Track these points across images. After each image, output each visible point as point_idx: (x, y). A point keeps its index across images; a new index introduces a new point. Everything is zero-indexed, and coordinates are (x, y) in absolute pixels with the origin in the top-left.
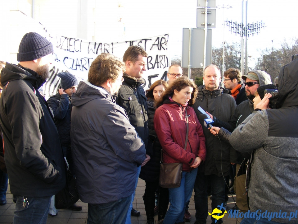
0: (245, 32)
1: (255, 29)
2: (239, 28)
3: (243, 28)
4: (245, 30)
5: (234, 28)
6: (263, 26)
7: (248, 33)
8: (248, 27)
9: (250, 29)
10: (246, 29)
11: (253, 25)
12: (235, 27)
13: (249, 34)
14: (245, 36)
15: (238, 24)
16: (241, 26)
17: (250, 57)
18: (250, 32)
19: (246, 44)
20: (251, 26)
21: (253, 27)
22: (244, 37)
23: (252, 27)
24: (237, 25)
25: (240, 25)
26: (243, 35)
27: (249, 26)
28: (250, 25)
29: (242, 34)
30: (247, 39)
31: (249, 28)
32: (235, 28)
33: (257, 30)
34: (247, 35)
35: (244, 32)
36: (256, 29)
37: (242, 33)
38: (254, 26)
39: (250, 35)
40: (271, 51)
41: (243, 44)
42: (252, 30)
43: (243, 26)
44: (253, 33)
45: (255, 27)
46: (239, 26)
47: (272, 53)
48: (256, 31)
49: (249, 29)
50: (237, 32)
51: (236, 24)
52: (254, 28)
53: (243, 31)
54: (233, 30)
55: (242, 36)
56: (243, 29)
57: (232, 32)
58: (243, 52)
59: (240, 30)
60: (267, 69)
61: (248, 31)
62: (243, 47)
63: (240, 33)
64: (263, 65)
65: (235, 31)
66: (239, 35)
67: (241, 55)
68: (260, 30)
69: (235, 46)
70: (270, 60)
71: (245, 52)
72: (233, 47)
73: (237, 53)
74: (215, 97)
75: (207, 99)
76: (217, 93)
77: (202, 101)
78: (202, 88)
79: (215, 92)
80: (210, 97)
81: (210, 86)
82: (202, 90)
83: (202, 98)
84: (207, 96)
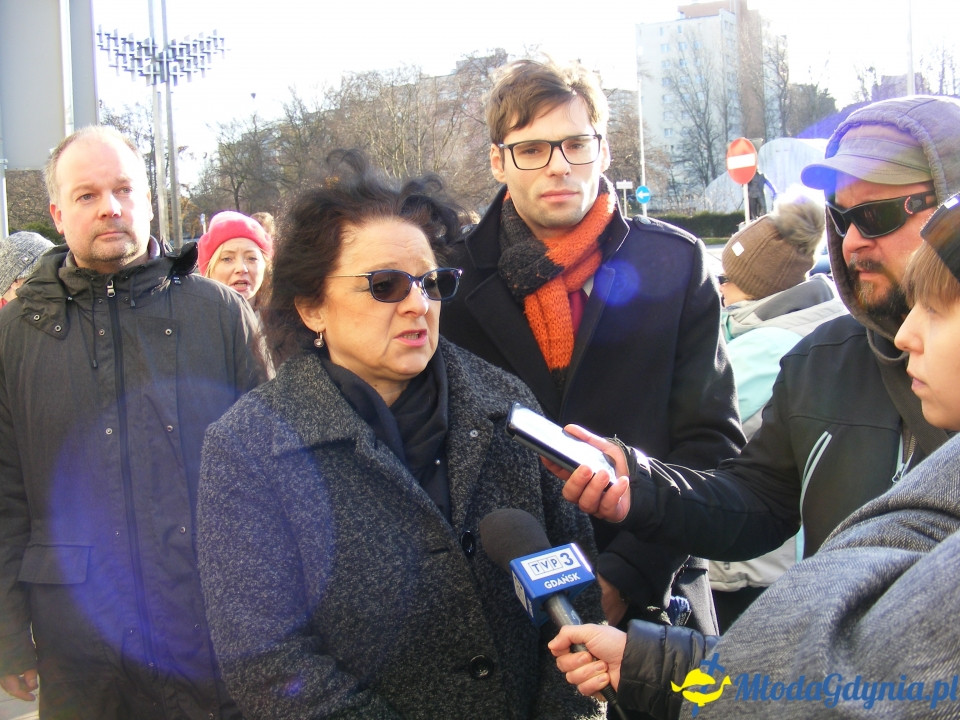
0: (162, 70)
1: (195, 57)
2: (143, 57)
3: (157, 55)
4: (161, 63)
5: (124, 55)
6: (220, 47)
7: (172, 73)
8: (170, 51)
9: (177, 58)
10: (165, 60)
11: (188, 45)
12: (129, 52)
13: (175, 76)
14: (163, 80)
15: (138, 44)
16: (147, 49)
17: (181, 149)
18: (178, 69)
19: (169, 108)
20: (181, 49)
21: (189, 53)
22: (161, 87)
23: (185, 51)
24: (136, 46)
25: (144, 45)
26: (158, 79)
27: (174, 50)
28: (177, 47)
29: (155, 76)
30: (169, 93)
31: (174, 57)
32: (129, 57)
33: (203, 63)
34: (172, 78)
35: (158, 68)
36: (199, 58)
37: (152, 73)
38: (192, 47)
39: (178, 77)
40: (251, 127)
41: (159, 109)
42: (185, 63)
43: (153, 49)
44: (189, 72)
45: (195, 52)
46: (143, 50)
48: (200, 66)
49: (176, 60)
50: (137, 68)
51: (131, 43)
52: (192, 54)
53: (158, 64)
54: (121, 64)
55: (155, 83)
56: (155, 60)
57: (121, 69)
58: (161, 135)
59: (146, 63)
60: (240, 184)
61: (173, 64)
62: (160, 117)
63: (145, 72)
64: (224, 172)
65: (129, 65)
66: (145, 78)
67: (153, 145)
68: (209, 62)
69: (134, 118)
70: (246, 155)
71: (165, 136)
72: (126, 119)
73: (141, 138)
74: (133, 304)
75: (89, 321)
76: (145, 281)
77: (61, 337)
78: (60, 263)
79: (132, 278)
80: (106, 308)
81: (103, 249)
82: (60, 275)
83: (63, 317)
84: (84, 305)
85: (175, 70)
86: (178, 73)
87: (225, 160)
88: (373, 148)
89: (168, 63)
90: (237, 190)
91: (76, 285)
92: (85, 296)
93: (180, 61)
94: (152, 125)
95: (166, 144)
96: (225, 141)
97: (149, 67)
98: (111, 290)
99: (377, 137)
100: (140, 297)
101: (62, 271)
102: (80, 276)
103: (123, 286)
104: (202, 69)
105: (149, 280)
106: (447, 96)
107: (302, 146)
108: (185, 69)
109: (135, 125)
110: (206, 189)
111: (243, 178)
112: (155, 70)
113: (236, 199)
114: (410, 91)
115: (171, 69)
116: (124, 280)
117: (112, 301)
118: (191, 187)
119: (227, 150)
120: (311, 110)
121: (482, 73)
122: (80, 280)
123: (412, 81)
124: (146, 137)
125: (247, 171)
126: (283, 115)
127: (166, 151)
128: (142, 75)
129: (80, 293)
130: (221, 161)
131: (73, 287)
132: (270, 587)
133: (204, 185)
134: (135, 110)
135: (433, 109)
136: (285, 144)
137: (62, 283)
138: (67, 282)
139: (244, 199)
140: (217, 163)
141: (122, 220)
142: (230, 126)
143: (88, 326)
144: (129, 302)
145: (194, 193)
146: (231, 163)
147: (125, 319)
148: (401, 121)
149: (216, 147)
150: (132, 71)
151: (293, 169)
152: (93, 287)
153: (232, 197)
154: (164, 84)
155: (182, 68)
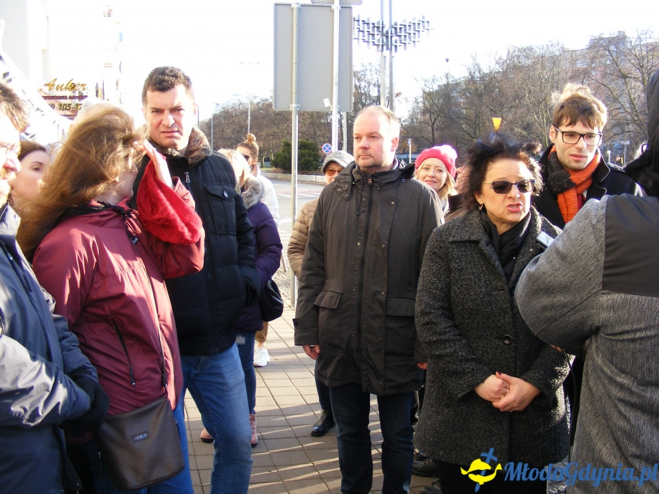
0: (387, 41)
1: (410, 34)
2: (376, 33)
3: (384, 31)
4: (387, 37)
5: (363, 32)
6: (426, 27)
7: (394, 44)
8: (393, 30)
9: (398, 34)
10: (389, 35)
11: (405, 25)
12: (366, 30)
13: (396, 46)
14: (387, 49)
15: (373, 24)
16: (378, 27)
17: (398, 95)
18: (398, 41)
19: (391, 67)
20: (400, 28)
21: (405, 31)
22: (386, 53)
23: (403, 29)
24: (371, 26)
25: (376, 25)
26: (385, 47)
27: (396, 29)
28: (398, 27)
29: (382, 45)
30: (392, 57)
31: (396, 33)
32: (366, 33)
33: (414, 38)
34: (393, 47)
35: (385, 40)
36: (412, 35)
37: (381, 44)
38: (407, 27)
39: (398, 47)
40: (444, 82)
41: (385, 67)
42: (403, 37)
43: (383, 27)
45: (410, 30)
46: (376, 28)
47: (447, 86)
48: (412, 39)
49: (397, 36)
50: (371, 40)
51: (368, 24)
52: (407, 31)
53: (385, 37)
54: (361, 37)
55: (382, 50)
56: (383, 35)
57: (361, 41)
58: (384, 85)
59: (377, 37)
60: (435, 119)
61: (395, 39)
62: (384, 73)
63: (376, 43)
64: (425, 111)
65: (366, 39)
66: (376, 47)
67: (379, 91)
68: (419, 38)
69: (368, 72)
70: (441, 101)
71: (388, 85)
72: (362, 73)
73: (372, 86)
74: (379, 188)
75: (359, 193)
77: (348, 200)
79: (380, 178)
80: (368, 189)
83: (349, 191)
84: (360, 187)
85: (396, 42)
86: (398, 44)
87: (427, 103)
88: (527, 99)
89: (391, 37)
90: (433, 124)
91: (357, 177)
92: (360, 183)
93: (400, 36)
94: (379, 77)
95: (387, 91)
96: (427, 90)
97: (379, 40)
98: (370, 180)
99: (530, 92)
100: (383, 186)
102: (359, 174)
103: (376, 180)
104: (414, 42)
106: (580, 65)
107: (478, 96)
108: (403, 41)
109: (369, 77)
110: (413, 122)
111: (438, 116)
112: (383, 42)
113: (433, 130)
114: (555, 60)
115: (393, 41)
116: (377, 177)
118: (402, 120)
119: (428, 96)
120: (486, 71)
121: (606, 50)
123: (557, 53)
124: (375, 85)
125: (441, 111)
126: (467, 74)
127: (388, 95)
128: (374, 44)
129: (359, 181)
130: (424, 104)
132: (437, 289)
133: (412, 119)
134: (368, 67)
135: (570, 74)
136: (468, 94)
137: (352, 176)
138: (354, 176)
139: (437, 129)
140: (421, 105)
142: (431, 80)
143: (359, 195)
145: (404, 124)
146: (430, 106)
147: (375, 195)
148: (547, 80)
149: (421, 93)
150: (368, 42)
151: (472, 111)
152: (363, 178)
153: (430, 128)
154: (388, 51)
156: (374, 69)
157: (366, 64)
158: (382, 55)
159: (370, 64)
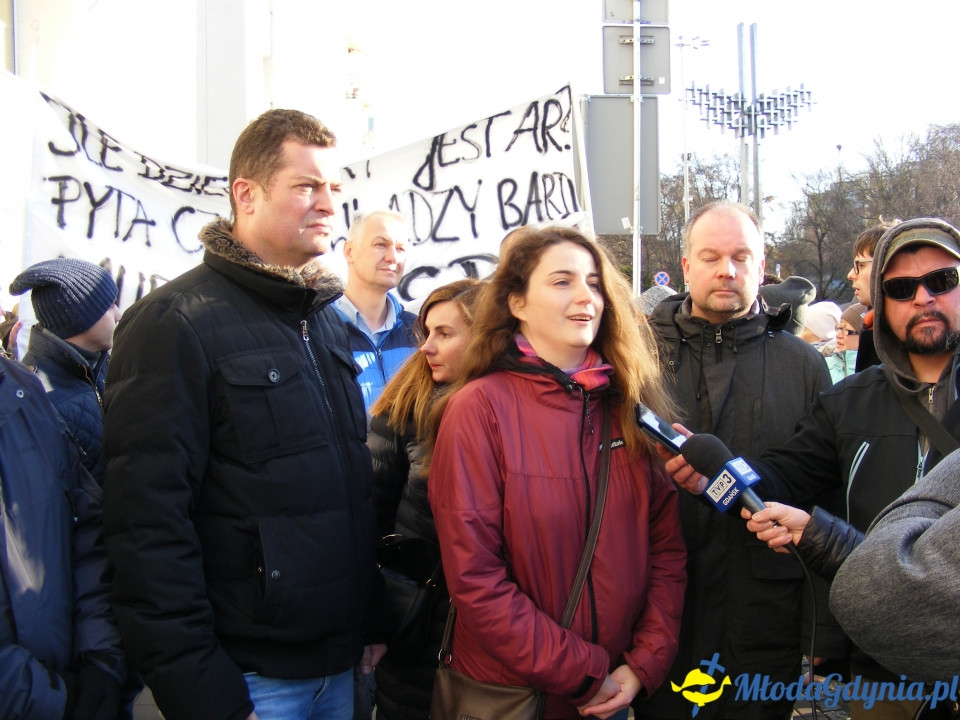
0: (750, 122)
1: (782, 110)
2: (733, 110)
3: (745, 109)
4: (749, 116)
5: (715, 109)
6: (806, 100)
7: (759, 126)
8: (758, 105)
9: (765, 111)
10: (753, 113)
11: (775, 99)
12: (718, 106)
13: (762, 129)
14: (750, 133)
15: (728, 98)
16: (736, 103)
17: (768, 199)
18: (766, 122)
19: (756, 159)
20: (769, 103)
21: (776, 106)
22: (749, 139)
23: (772, 105)
24: (726, 100)
25: (733, 99)
26: (746, 131)
27: (762, 104)
28: (765, 101)
29: (743, 128)
30: (756, 145)
31: (762, 110)
32: (719, 112)
33: (789, 116)
34: (759, 131)
35: (746, 121)
36: (786, 112)
37: (740, 126)
38: (779, 101)
39: (766, 130)
40: (836, 179)
41: (747, 160)
42: (773, 116)
43: (743, 103)
44: (776, 125)
45: (782, 105)
46: (733, 104)
47: (841, 183)
48: (786, 118)
49: (763, 114)
50: (726, 121)
51: (721, 98)
52: (779, 107)
53: (746, 117)
54: (711, 117)
55: (743, 135)
56: (743, 113)
57: (712, 123)
58: (747, 185)
59: (735, 117)
60: (823, 235)
61: (760, 118)
62: (746, 168)
63: (734, 125)
64: (809, 222)
65: (719, 119)
66: (733, 130)
67: (739, 195)
68: (796, 115)
69: (723, 168)
70: (831, 207)
71: (751, 183)
72: (715, 169)
73: (729, 187)
74: (735, 349)
75: (696, 359)
76: (746, 332)
77: (674, 370)
78: (676, 310)
79: (737, 330)
80: (713, 351)
81: (717, 302)
82: (676, 320)
83: (676, 354)
84: (696, 347)
85: (763, 123)
86: (766, 126)
87: (811, 211)
89: (755, 116)
90: (820, 241)
92: (696, 339)
93: (768, 114)
94: (740, 175)
95: (752, 194)
96: (811, 191)
97: (737, 120)
98: (719, 337)
100: (744, 344)
101: (678, 317)
102: (694, 323)
103: (729, 334)
104: (789, 122)
105: (750, 331)
107: (885, 198)
108: (772, 122)
109: (725, 175)
110: (793, 239)
111: (827, 230)
112: (743, 124)
113: (819, 250)
115: (759, 122)
116: (730, 329)
117: (719, 347)
118: (776, 236)
119: (813, 199)
120: (896, 162)
122: (694, 326)
124: (733, 186)
125: (831, 223)
126: (865, 167)
127: (751, 200)
128: (731, 127)
129: (692, 337)
130: (807, 212)
131: (687, 330)
133: (791, 234)
134: (724, 160)
136: (869, 197)
137: (677, 326)
138: (683, 326)
139: (826, 250)
140: (803, 213)
141: (735, 282)
142: (816, 177)
143: (696, 362)
144: (732, 348)
145: (778, 241)
146: (816, 215)
147: (728, 361)
149: (801, 198)
150: (722, 124)
152: (704, 333)
153: (816, 248)
154: (752, 136)
155: (769, 121)
156: (731, 163)
157: (720, 155)
158: (742, 142)
159: (726, 155)
